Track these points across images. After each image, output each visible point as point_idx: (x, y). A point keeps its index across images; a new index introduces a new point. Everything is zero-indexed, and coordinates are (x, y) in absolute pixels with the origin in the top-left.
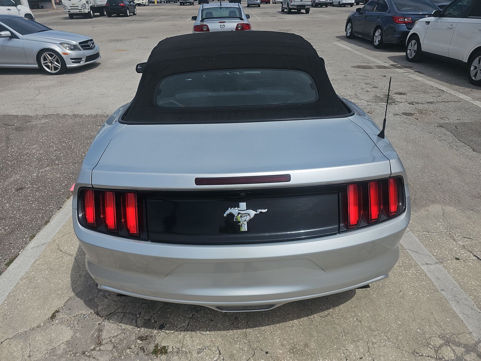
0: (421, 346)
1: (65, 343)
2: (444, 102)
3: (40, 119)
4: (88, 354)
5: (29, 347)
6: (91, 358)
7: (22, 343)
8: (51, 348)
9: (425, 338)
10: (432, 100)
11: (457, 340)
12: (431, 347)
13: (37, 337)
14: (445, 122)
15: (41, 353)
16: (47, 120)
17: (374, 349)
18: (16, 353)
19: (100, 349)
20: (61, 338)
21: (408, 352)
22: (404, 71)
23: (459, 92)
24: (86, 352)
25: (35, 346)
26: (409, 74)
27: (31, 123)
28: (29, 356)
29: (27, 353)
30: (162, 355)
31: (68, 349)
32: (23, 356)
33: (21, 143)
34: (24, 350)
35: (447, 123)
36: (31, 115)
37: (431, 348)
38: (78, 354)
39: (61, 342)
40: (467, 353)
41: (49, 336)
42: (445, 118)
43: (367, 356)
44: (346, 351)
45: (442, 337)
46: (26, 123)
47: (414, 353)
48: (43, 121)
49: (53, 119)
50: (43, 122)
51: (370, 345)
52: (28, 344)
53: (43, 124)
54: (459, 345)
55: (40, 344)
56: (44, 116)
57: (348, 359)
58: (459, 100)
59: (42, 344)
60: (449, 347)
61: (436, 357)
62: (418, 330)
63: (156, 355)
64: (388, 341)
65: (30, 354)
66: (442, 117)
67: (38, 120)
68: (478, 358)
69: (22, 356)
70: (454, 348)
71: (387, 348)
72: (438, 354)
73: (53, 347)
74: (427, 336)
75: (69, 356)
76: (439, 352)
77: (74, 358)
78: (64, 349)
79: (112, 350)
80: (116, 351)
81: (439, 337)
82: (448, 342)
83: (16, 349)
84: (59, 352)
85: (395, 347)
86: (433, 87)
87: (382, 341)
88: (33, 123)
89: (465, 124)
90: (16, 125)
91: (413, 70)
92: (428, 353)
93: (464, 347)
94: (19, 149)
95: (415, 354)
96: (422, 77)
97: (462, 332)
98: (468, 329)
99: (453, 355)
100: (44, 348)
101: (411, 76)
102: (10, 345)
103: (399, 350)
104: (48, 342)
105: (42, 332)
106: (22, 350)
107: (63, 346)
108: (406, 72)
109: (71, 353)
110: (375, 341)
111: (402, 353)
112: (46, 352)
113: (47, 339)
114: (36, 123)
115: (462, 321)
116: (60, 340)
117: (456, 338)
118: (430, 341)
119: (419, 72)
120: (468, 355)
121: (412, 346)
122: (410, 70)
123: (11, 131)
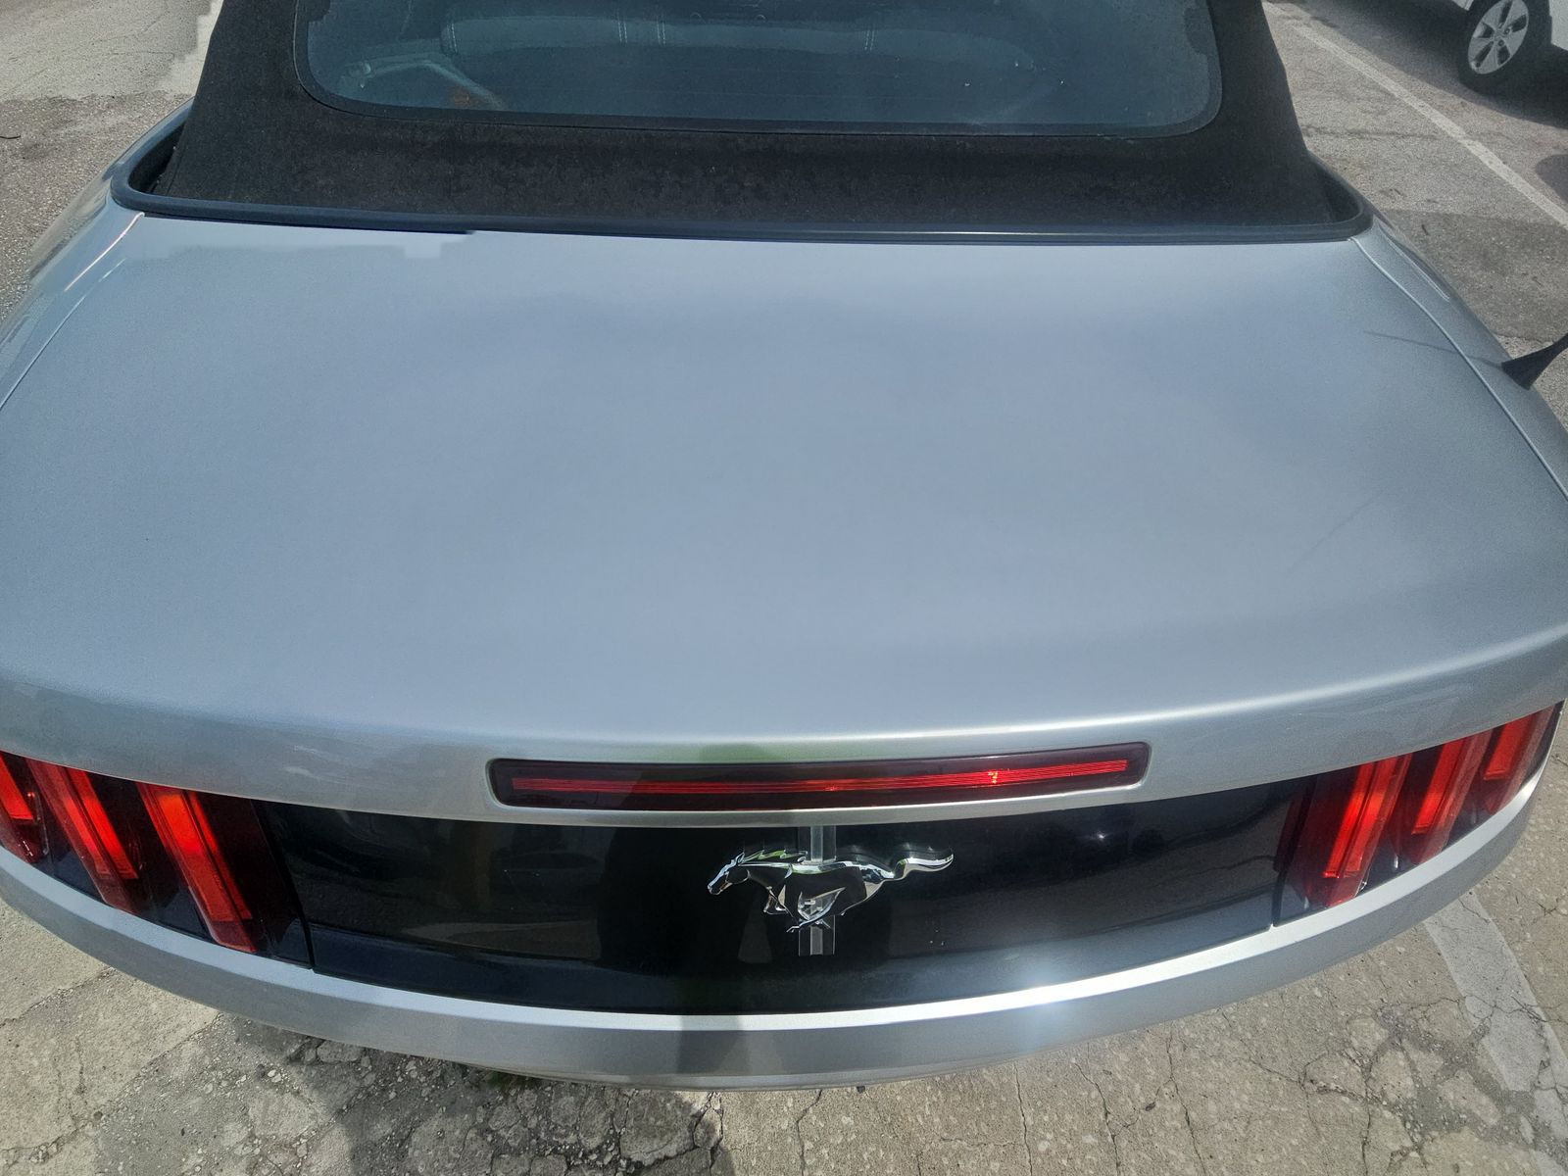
0: (1324, 1055)
1: (196, 1036)
2: (1393, 133)
3: (100, 112)
4: (278, 1078)
5: (76, 1055)
6: (288, 1096)
7: (52, 1040)
8: (149, 1058)
9: (1336, 1023)
10: (1362, 125)
11: (1425, 1028)
12: (1351, 1054)
13: (101, 1015)
14: (1395, 206)
15: (119, 1078)
16: (123, 118)
17: (1189, 1067)
18: (39, 1077)
19: (317, 1057)
20: (184, 1018)
21: (1289, 1080)
22: (1283, 13)
23: (1431, 105)
24: (271, 1069)
25: (96, 1052)
26: (1297, 25)
27: (72, 129)
28: (81, 1091)
29: (72, 1078)
30: (523, 1089)
31: (207, 1061)
32: (62, 1088)
33: (37, 205)
34: (60, 1067)
35: (1399, 212)
36: (73, 97)
37: (1350, 1058)
38: (244, 1078)
39: (183, 1032)
40: (1449, 1072)
41: (141, 1011)
42: (1394, 192)
43: (1167, 1097)
44: (1104, 1077)
45: (1382, 1016)
46: (57, 128)
47: (1304, 1079)
48: (111, 121)
49: (144, 112)
50: (110, 126)
51: (1176, 1050)
52: (73, 1044)
53: (112, 130)
54: (1426, 1043)
55: (112, 1043)
56: (112, 103)
57: (1111, 1110)
58: (1434, 135)
59: (119, 1042)
60: (1400, 1055)
61: (1364, 1094)
62: (1317, 992)
63: (502, 1091)
64: (1228, 1034)
65: (82, 1080)
66: (1387, 186)
67: (95, 115)
68: (1476, 1089)
69: (56, 1089)
70: (1414, 1056)
71: (1228, 1064)
72: (1371, 1082)
73: (157, 1056)
74: (1343, 1013)
75: (211, 1089)
76: (1373, 1075)
77: (229, 1094)
78: (194, 1061)
79: (358, 1062)
80: (370, 1067)
81: (1375, 1017)
82: (1398, 1035)
83: (36, 1063)
84: (178, 1073)
85: (1250, 1060)
86: (1363, 77)
87: (1211, 1038)
88: (79, 128)
89: (1447, 218)
90: (24, 136)
91: (1307, 10)
92: (1342, 1082)
93: (1442, 1052)
94: (29, 229)
95: (1308, 1084)
96: (1332, 39)
97: (1437, 998)
98: (1454, 986)
99: (1410, 1082)
100: (127, 1060)
101: (1304, 31)
102: (18, 1046)
103: (1260, 1071)
104: (137, 1037)
105: (117, 998)
106: (55, 1065)
107: (191, 1050)
108: (1289, 15)
109: (220, 1074)
110: (1192, 1036)
111: (1270, 1082)
112: (133, 1073)
113: (134, 1024)
114: (86, 129)
115: (1439, 954)
116: (178, 1025)
117: (1420, 1021)
118: (1350, 1034)
119: (1324, 21)
120: (1449, 1084)
121: (1300, 1053)
122: (1299, 10)
123: (9, 161)
